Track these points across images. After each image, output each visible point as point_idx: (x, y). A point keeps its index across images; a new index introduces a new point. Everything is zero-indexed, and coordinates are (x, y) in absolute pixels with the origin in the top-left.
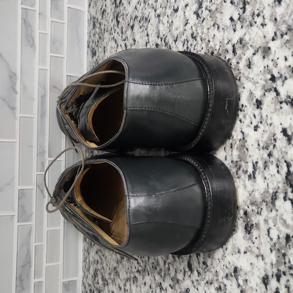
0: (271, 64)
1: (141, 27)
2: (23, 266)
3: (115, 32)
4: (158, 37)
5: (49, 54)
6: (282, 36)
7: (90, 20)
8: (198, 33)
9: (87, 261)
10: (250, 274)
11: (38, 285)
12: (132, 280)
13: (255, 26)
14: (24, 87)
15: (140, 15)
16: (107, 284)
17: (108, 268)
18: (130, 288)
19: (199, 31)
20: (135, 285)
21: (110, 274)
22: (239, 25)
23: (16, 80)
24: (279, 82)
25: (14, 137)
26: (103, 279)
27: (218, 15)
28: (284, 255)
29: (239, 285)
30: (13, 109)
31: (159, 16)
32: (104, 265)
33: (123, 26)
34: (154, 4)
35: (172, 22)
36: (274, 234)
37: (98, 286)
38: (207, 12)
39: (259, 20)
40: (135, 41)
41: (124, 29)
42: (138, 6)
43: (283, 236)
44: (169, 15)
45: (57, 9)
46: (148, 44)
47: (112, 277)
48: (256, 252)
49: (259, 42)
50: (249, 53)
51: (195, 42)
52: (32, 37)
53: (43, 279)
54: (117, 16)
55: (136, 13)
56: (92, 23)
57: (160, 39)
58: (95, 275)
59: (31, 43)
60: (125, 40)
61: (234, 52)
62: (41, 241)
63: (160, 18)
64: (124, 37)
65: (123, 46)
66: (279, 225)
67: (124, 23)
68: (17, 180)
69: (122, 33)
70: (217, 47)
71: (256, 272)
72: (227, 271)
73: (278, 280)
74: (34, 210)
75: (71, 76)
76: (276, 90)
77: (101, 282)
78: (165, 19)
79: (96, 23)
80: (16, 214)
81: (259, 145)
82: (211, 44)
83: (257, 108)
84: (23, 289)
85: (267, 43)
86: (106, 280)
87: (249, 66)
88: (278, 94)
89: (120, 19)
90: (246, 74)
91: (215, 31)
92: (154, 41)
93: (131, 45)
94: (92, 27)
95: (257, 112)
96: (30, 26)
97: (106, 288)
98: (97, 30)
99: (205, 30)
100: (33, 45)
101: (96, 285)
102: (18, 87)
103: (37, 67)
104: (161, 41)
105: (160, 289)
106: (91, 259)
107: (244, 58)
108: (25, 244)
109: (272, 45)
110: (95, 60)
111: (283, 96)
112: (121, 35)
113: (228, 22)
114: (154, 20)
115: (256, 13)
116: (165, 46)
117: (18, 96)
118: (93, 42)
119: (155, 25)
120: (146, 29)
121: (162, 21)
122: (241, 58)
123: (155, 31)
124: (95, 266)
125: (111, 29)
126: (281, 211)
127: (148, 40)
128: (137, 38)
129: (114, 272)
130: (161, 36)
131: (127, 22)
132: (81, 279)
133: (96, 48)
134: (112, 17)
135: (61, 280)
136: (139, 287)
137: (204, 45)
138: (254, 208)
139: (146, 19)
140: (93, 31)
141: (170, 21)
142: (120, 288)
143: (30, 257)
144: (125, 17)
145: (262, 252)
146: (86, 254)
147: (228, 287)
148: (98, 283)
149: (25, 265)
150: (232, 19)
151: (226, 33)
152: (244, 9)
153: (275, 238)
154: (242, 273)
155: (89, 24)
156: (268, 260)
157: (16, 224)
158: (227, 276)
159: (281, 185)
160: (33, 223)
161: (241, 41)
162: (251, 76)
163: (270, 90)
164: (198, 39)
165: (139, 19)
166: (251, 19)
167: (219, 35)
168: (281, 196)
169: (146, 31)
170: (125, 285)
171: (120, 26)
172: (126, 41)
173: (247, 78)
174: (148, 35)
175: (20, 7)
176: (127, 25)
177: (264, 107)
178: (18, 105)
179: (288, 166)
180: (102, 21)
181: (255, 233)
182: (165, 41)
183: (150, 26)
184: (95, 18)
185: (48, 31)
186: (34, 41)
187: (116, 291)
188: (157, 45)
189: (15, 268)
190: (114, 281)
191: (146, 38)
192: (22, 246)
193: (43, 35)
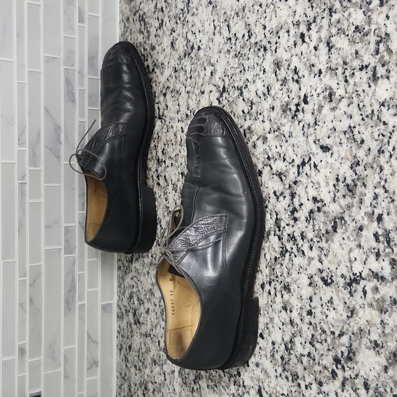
0: (267, 148)
1: (173, 97)
2: (69, 291)
4: (188, 109)
5: (87, 108)
6: (274, 132)
9: (122, 286)
11: (82, 307)
13: (258, 120)
14: (67, 138)
15: (172, 87)
16: (143, 303)
17: (143, 290)
21: (145, 295)
22: (248, 117)
23: (60, 132)
24: (272, 161)
25: (59, 182)
26: (139, 299)
28: (273, 269)
30: (59, 157)
31: (188, 92)
32: (140, 288)
34: (184, 81)
36: (268, 257)
38: (226, 101)
39: (261, 117)
40: (167, 106)
42: (170, 79)
43: (273, 258)
44: (197, 94)
45: (93, 67)
46: (179, 112)
47: (148, 297)
49: (261, 133)
50: (255, 138)
52: (73, 93)
53: (85, 302)
55: (168, 84)
58: (131, 297)
59: (72, 98)
61: (245, 134)
62: (83, 270)
66: (271, 251)
68: (63, 219)
73: (270, 285)
74: (77, 244)
76: (270, 166)
77: (136, 302)
78: (194, 97)
80: (63, 247)
84: (70, 310)
85: (266, 134)
86: (141, 300)
87: (254, 146)
88: (271, 169)
90: (253, 151)
92: (185, 111)
93: (164, 109)
96: (71, 84)
97: (142, 307)
100: (73, 101)
101: (131, 306)
102: (62, 138)
103: (77, 119)
106: (126, 284)
107: (251, 141)
108: (70, 273)
109: (268, 135)
111: (274, 171)
113: (241, 113)
114: (184, 94)
115: (259, 112)
117: (62, 147)
119: (185, 99)
120: (177, 100)
121: (191, 98)
122: (249, 140)
123: (185, 103)
124: (130, 290)
126: (272, 242)
127: (179, 109)
128: (170, 105)
129: (149, 293)
130: (191, 108)
131: (159, 88)
132: (116, 302)
135: (100, 303)
139: (177, 92)
141: (198, 99)
142: (156, 305)
143: (75, 284)
144: (157, 84)
146: (121, 280)
148: (134, 304)
149: (71, 290)
150: (243, 111)
152: (251, 106)
153: (269, 260)
156: (264, 274)
157: (63, 256)
159: (272, 226)
160: (76, 255)
161: (249, 128)
162: (256, 154)
163: (267, 165)
165: (171, 89)
166: (256, 115)
168: (273, 233)
169: (177, 102)
170: (160, 302)
174: (179, 105)
175: (62, 67)
176: (160, 91)
177: (263, 175)
178: (62, 154)
179: (277, 215)
183: (180, 98)
185: (86, 87)
186: (74, 96)
187: (151, 307)
188: (187, 115)
189: (63, 293)
190: (149, 300)
191: (178, 107)
192: (68, 274)
193: (82, 91)
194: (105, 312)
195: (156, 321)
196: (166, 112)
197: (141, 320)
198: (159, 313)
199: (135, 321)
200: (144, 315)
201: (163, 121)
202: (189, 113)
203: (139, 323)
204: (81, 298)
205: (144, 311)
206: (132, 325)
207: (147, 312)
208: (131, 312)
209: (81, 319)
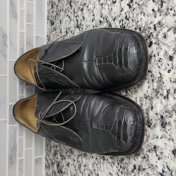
1: (89, 10)
2: (12, 151)
3: (69, 12)
4: (101, 17)
5: (25, 23)
7: (49, 3)
8: (130, 17)
9: (49, 146)
10: (164, 149)
11: (21, 161)
12: (83, 156)
13: (169, 15)
14: (11, 43)
15: (88, 3)
16: (65, 159)
17: (65, 150)
18: (82, 160)
19: (131, 15)
20: (85, 158)
21: (67, 153)
22: (158, 14)
23: (7, 38)
25: (6, 74)
26: (61, 155)
27: (144, 7)
29: (157, 155)
30: (5, 56)
31: (102, 5)
32: (62, 148)
33: (75, 8)
35: (112, 9)
37: (58, 160)
38: (136, 5)
39: (172, 12)
40: (84, 18)
41: (76, 11)
44: (109, 4)
46: (94, 20)
47: (68, 154)
48: (169, 137)
49: (172, 24)
50: (165, 30)
51: (128, 22)
52: (15, 12)
53: (24, 157)
54: (70, 2)
55: (85, 2)
56: (51, 5)
57: (103, 18)
58: (55, 154)
59: (15, 15)
60: (76, 17)
61: (155, 28)
62: (22, 135)
63: (103, 6)
64: (76, 15)
65: (75, 20)
67: (76, 7)
68: (8, 99)
69: (74, 12)
70: (144, 25)
71: (168, 148)
72: (149, 148)
75: (38, 37)
77: (59, 157)
78: (106, 7)
79: (54, 5)
80: (8, 120)
81: (171, 80)
82: (139, 23)
83: (170, 60)
84: (12, 164)
86: (63, 156)
87: (165, 37)
89: (73, 4)
90: (163, 41)
91: (142, 16)
92: (98, 19)
93: (81, 20)
94: (51, 7)
95: (170, 62)
96: (14, 5)
97: (64, 161)
98: (55, 9)
99: (135, 15)
100: (16, 17)
101: (56, 159)
102: (8, 43)
103: (19, 30)
104: (104, 19)
105: (104, 160)
106: (52, 145)
107: (162, 33)
108: (13, 138)
110: (53, 28)
112: (73, 14)
113: (151, 12)
114: (98, 7)
115: (170, 8)
116: (107, 22)
117: (8, 49)
118: (51, 16)
119: (99, 10)
120: (92, 12)
121: (104, 8)
122: (159, 32)
123: (99, 13)
124: (55, 149)
125: (66, 9)
127: (94, 18)
128: (86, 16)
129: (69, 152)
130: (104, 16)
131: (78, 6)
132: (45, 157)
133: (54, 21)
134: (66, 3)
135: (34, 158)
136: (88, 159)
137: (134, 24)
138: (167, 114)
139: (93, 6)
140: (52, 10)
141: (110, 8)
142: (74, 161)
143: (16, 145)
144: (76, 3)
145: (172, 137)
146: (48, 142)
147: (150, 157)
148: (58, 158)
149: (13, 149)
150: (153, 10)
151: (150, 18)
154: (159, 149)
155: (48, 5)
157: (8, 126)
158: (149, 151)
160: (17, 125)
161: (159, 23)
162: (166, 43)
164: (130, 20)
165: (87, 5)
166: (166, 11)
167: (145, 19)
169: (92, 13)
170: (78, 158)
171: (72, 8)
172: (78, 18)
173: (163, 44)
174: (93, 15)
176: (78, 8)
177: (174, 60)
178: (8, 54)
180: (58, 4)
181: (168, 127)
182: (106, 20)
183: (95, 10)
184: (53, 2)
185: (25, 8)
186: (16, 14)
187: (71, 162)
188: (101, 22)
189: (7, 152)
190: (69, 157)
191: (93, 17)
192: (11, 138)
193: (22, 11)
194: (37, 163)
195: (75, 172)
196: (83, 22)
197: (63, 170)
198: (77, 167)
199: (58, 171)
200: (65, 167)
201: (81, 29)
202: (102, 19)
203: (62, 172)
204: (21, 155)
205: (65, 164)
206: (57, 173)
207: (68, 165)
208: (55, 164)
209: (21, 169)
